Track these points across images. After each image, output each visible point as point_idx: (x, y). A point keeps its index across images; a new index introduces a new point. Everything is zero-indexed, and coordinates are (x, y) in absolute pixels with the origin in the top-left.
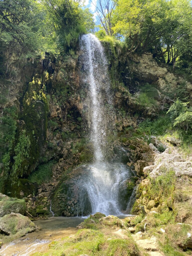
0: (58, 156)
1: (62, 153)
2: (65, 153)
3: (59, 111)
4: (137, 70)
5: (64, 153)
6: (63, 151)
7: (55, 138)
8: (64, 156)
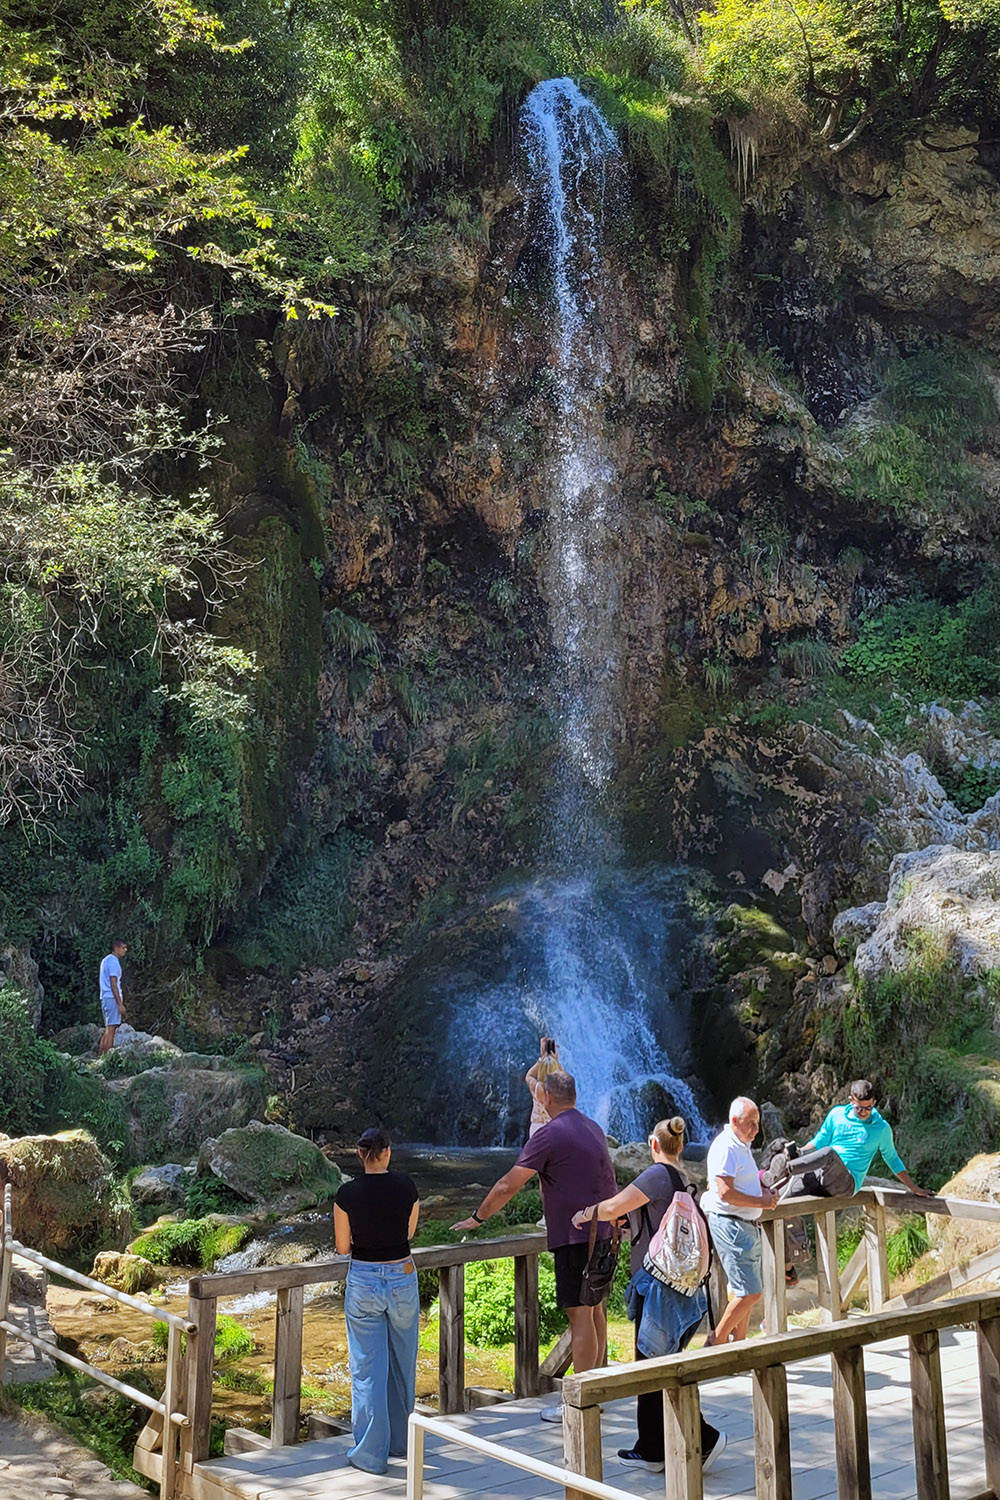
0: (378, 807)
1: (403, 788)
2: (417, 790)
3: (380, 552)
4: (867, 253)
5: (409, 790)
6: (409, 777)
7: (359, 706)
8: (411, 810)
